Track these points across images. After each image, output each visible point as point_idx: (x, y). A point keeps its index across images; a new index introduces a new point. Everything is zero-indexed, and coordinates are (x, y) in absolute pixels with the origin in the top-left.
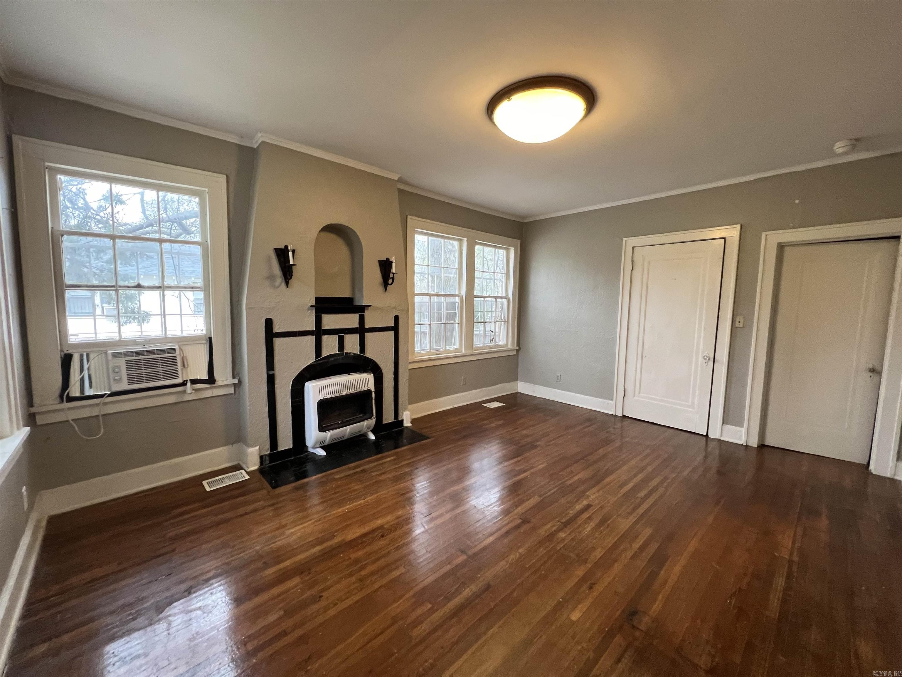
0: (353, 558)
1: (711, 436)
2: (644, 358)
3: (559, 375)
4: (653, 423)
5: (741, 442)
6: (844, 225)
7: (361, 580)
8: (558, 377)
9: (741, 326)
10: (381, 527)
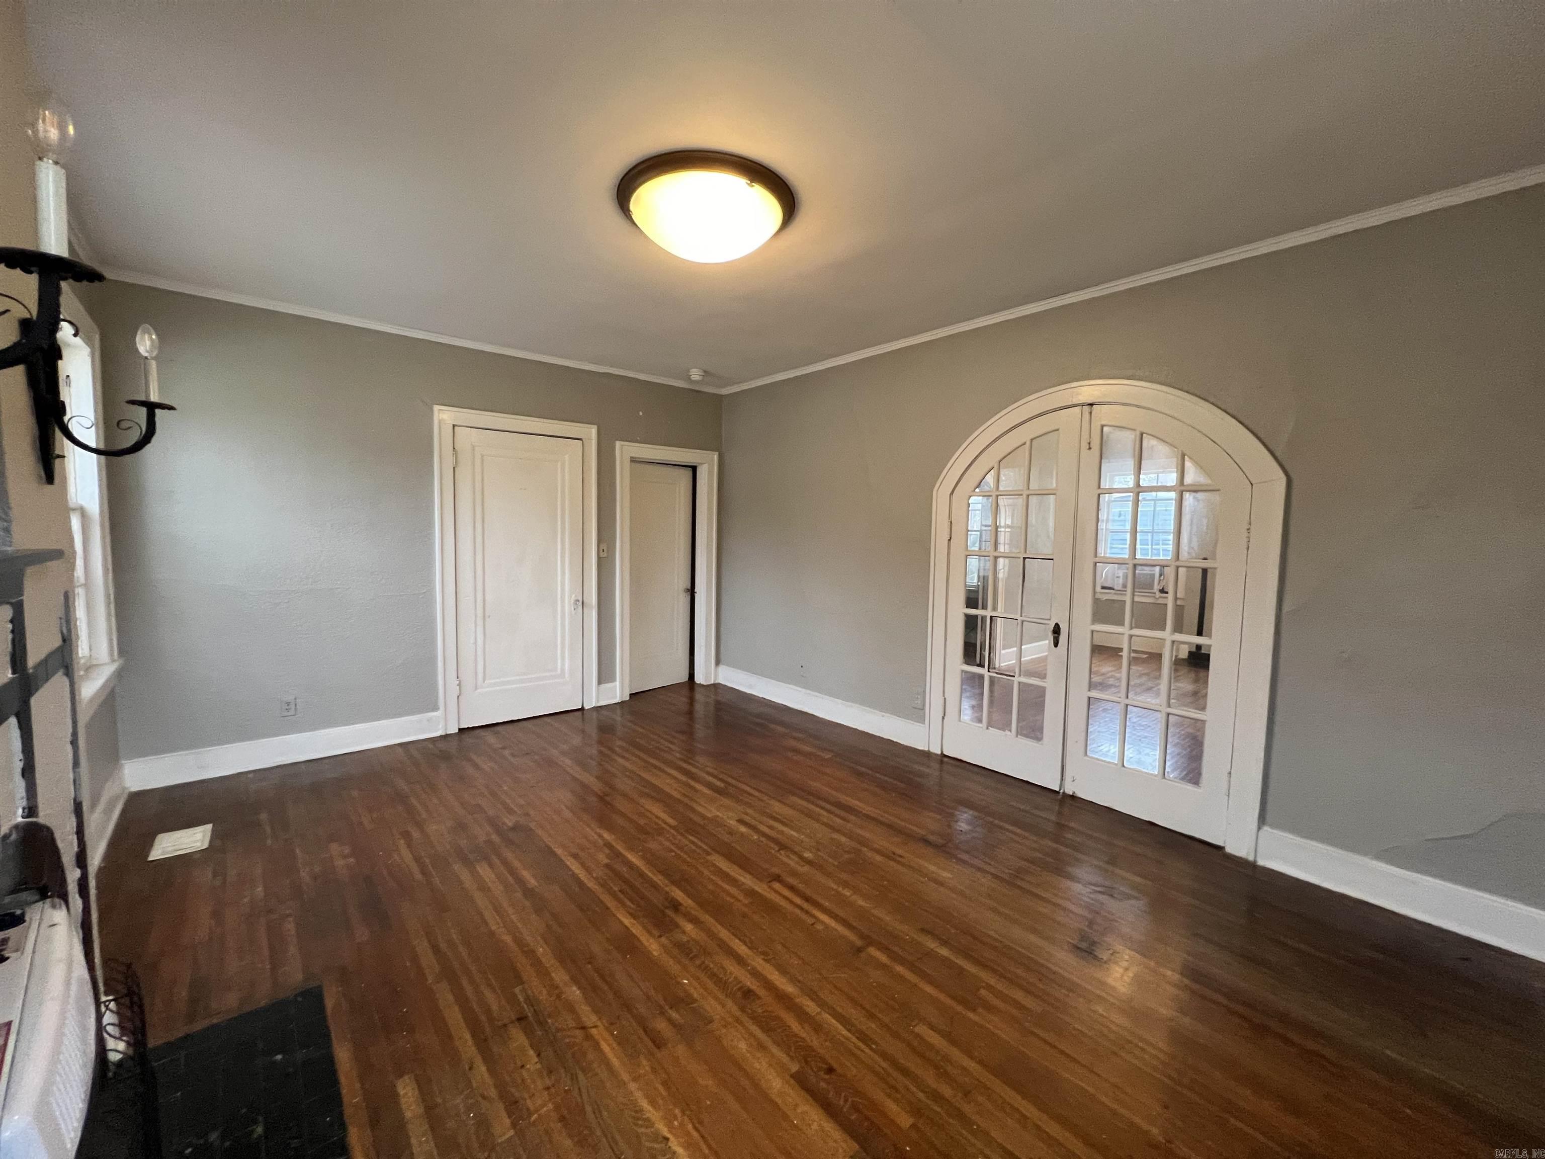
0: (911, 1121)
1: (586, 707)
2: (487, 619)
3: (290, 698)
4: (512, 721)
5: (617, 700)
6: (677, 449)
7: (966, 1094)
8: (288, 704)
9: (605, 555)
10: (800, 1080)
